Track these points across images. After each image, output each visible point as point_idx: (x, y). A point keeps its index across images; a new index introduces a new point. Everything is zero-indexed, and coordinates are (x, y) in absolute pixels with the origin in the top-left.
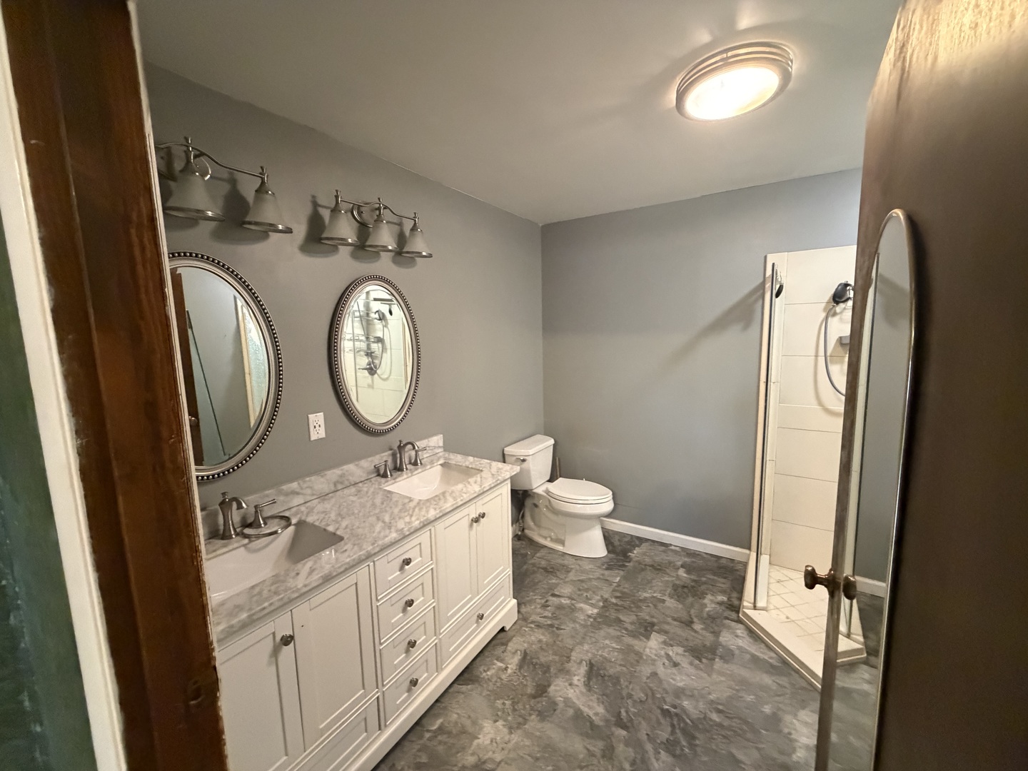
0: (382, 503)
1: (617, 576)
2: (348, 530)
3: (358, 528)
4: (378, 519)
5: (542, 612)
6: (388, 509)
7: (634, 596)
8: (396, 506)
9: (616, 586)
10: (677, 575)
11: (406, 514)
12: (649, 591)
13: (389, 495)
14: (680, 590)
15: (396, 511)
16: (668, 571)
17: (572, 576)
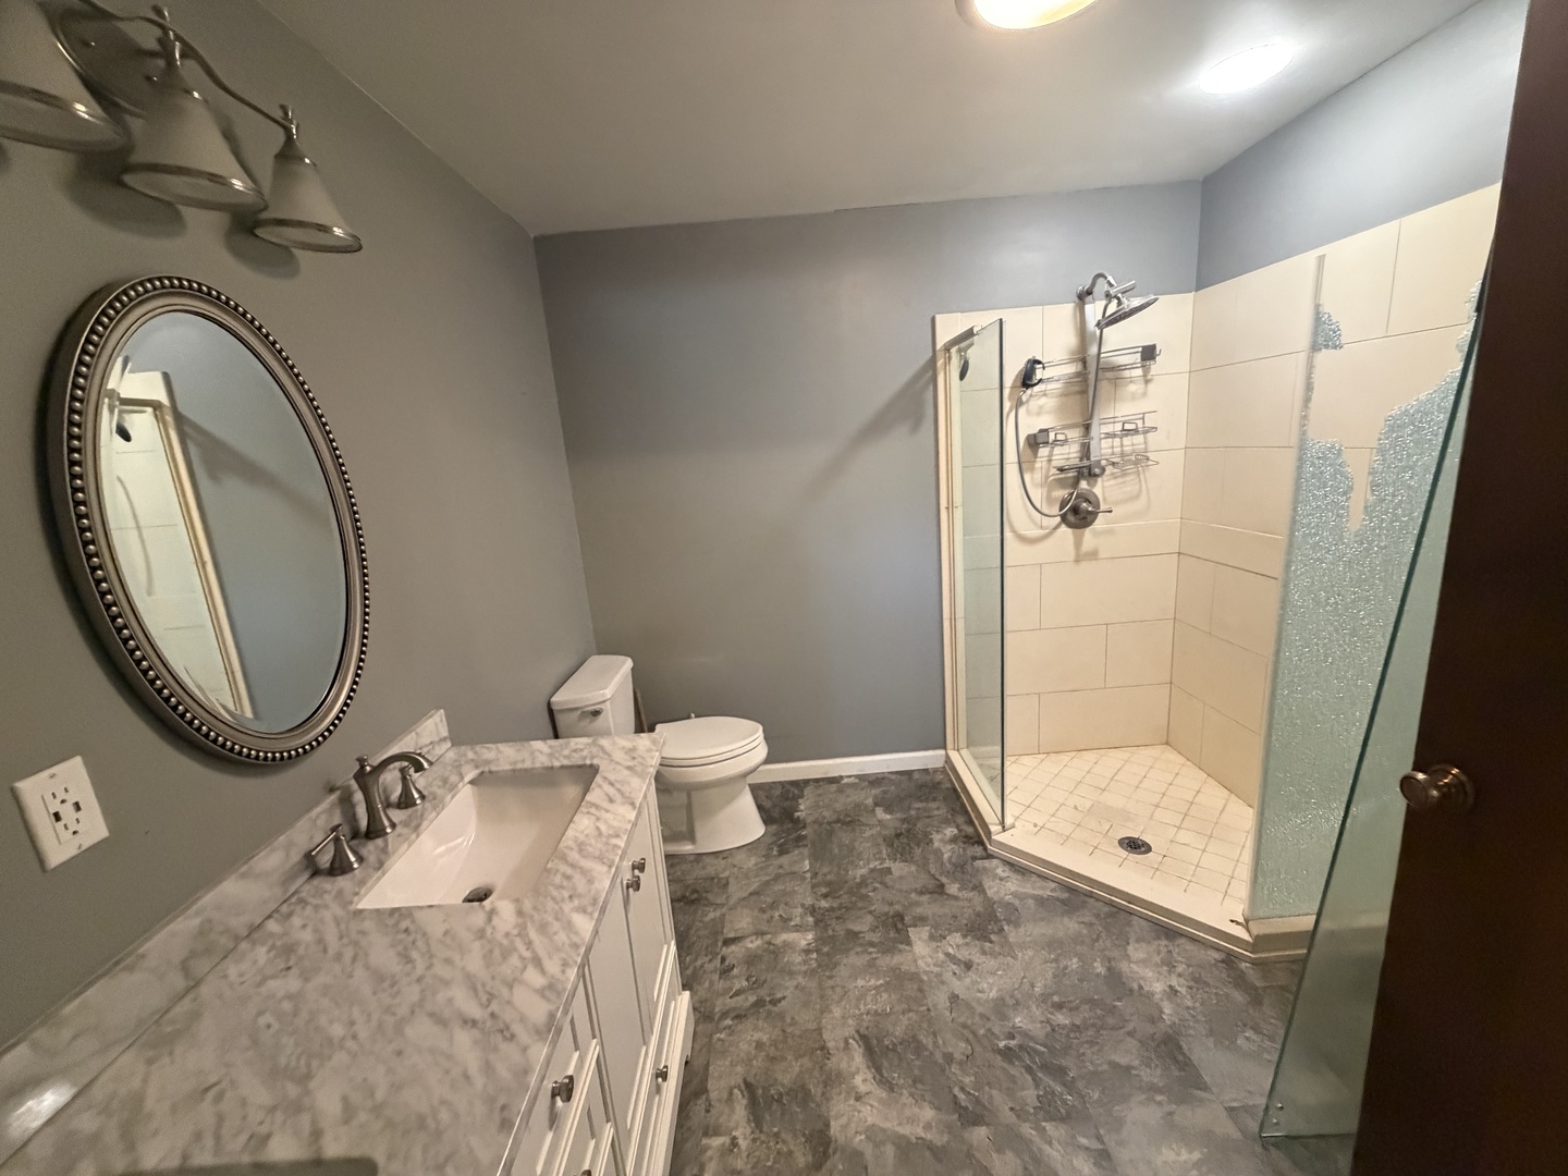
0: (409, 960)
1: (802, 860)
2: (362, 1117)
3: (396, 1087)
4: (439, 1020)
5: (728, 984)
6: (441, 970)
7: (846, 882)
8: (463, 950)
9: (812, 878)
10: (879, 821)
11: (514, 961)
12: (861, 863)
13: (404, 924)
14: (896, 843)
15: (474, 963)
16: (861, 819)
17: (736, 891)
